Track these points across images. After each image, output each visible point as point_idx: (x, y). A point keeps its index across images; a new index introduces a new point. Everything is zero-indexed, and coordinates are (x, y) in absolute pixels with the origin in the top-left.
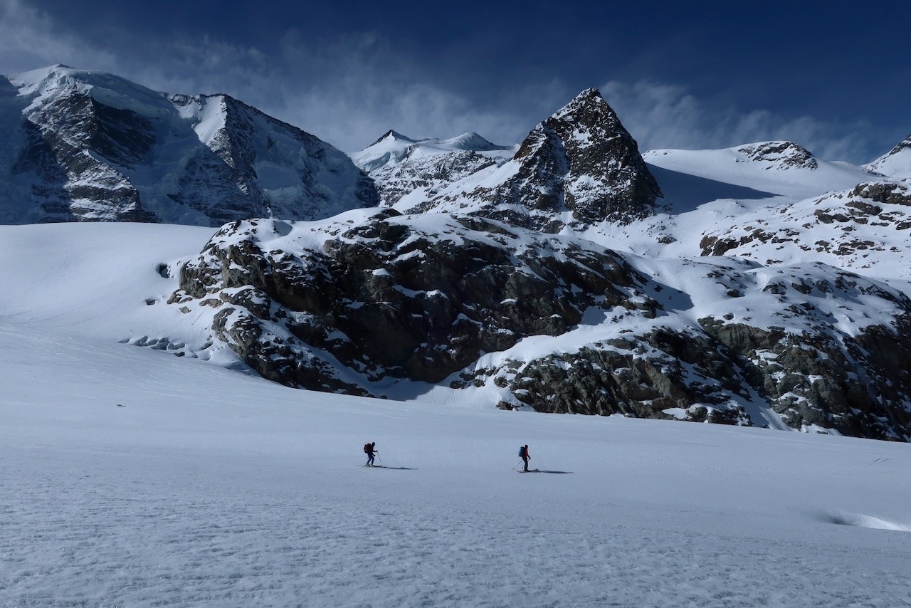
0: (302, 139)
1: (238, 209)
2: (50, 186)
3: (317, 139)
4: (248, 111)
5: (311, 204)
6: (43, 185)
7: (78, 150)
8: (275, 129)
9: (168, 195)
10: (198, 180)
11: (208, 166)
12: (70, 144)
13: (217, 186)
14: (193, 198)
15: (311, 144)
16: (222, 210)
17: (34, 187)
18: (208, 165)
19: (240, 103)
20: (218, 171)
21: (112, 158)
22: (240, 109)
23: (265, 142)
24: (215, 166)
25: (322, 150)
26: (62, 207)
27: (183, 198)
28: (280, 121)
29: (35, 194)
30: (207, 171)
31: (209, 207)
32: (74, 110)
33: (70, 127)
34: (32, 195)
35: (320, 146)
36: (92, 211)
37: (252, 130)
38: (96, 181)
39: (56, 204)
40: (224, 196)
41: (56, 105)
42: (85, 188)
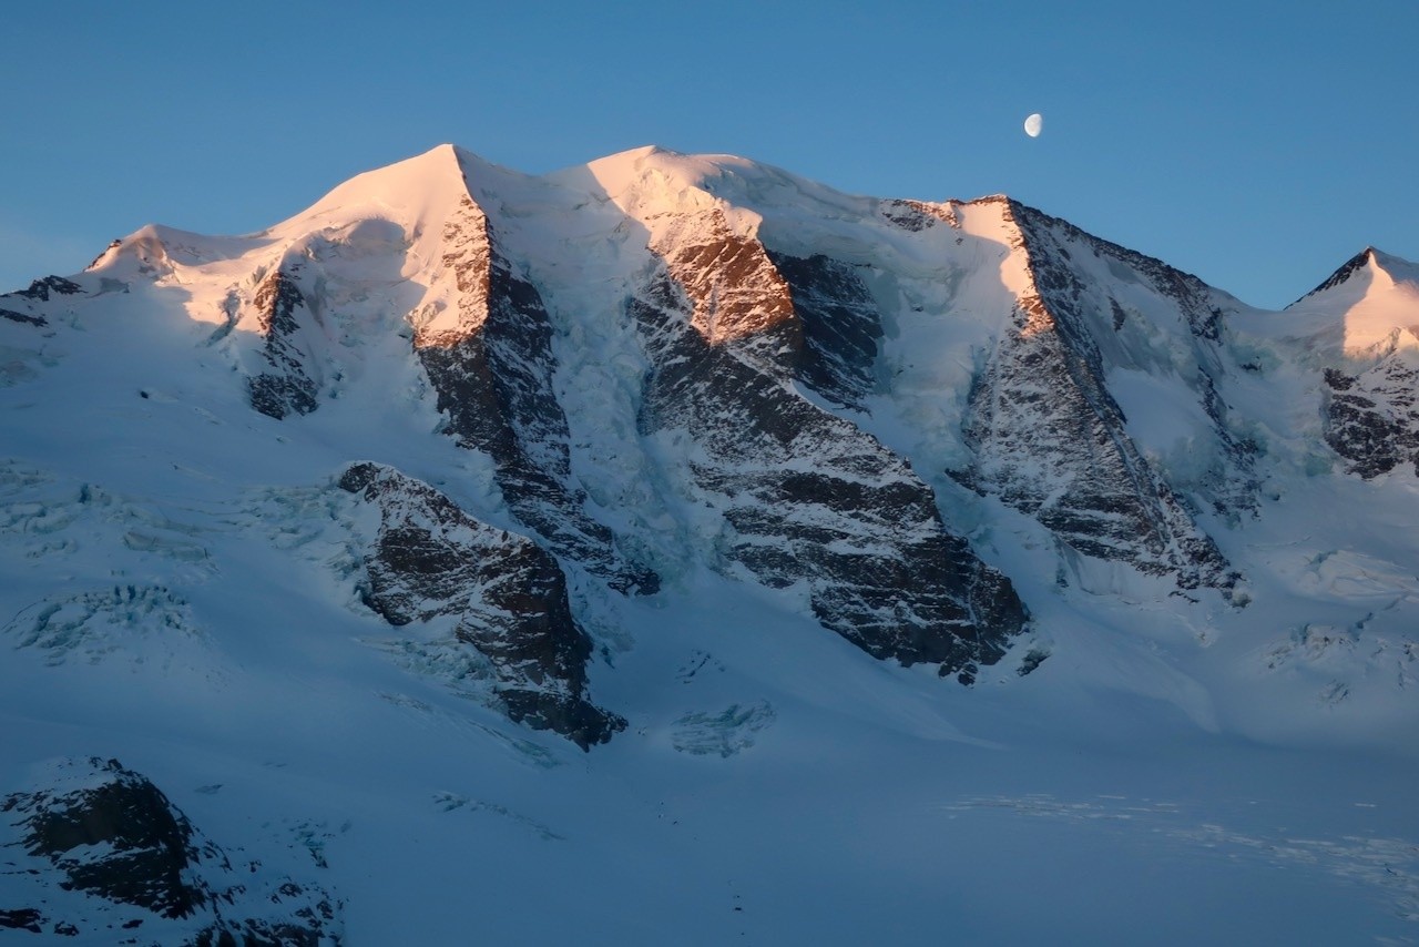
0: (1172, 289)
1: (1110, 509)
2: (728, 468)
3: (1201, 284)
4: (1057, 231)
5: (1245, 478)
6: (712, 464)
7: (767, 382)
8: (1114, 271)
9: (947, 471)
10: (1004, 434)
11: (1019, 398)
12: (749, 365)
13: (1050, 449)
14: (1006, 480)
15: (1191, 299)
16: (1075, 511)
17: (695, 469)
18: (1019, 393)
19: (1037, 213)
20: (1045, 410)
21: (830, 392)
22: (1041, 228)
23: (1108, 314)
24: (1034, 398)
25: (1216, 314)
26: (771, 521)
27: (982, 479)
28: (1119, 248)
29: (701, 486)
30: (1022, 409)
31: (1047, 504)
32: (733, 277)
33: (735, 322)
34: (696, 487)
35: (1210, 302)
36: (843, 536)
37: (1078, 287)
38: (835, 462)
39: (755, 514)
40: (1071, 475)
41: (686, 260)
42: (813, 478)
